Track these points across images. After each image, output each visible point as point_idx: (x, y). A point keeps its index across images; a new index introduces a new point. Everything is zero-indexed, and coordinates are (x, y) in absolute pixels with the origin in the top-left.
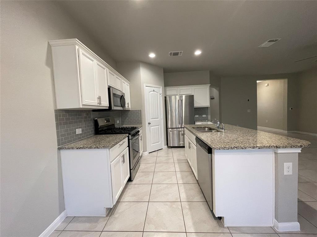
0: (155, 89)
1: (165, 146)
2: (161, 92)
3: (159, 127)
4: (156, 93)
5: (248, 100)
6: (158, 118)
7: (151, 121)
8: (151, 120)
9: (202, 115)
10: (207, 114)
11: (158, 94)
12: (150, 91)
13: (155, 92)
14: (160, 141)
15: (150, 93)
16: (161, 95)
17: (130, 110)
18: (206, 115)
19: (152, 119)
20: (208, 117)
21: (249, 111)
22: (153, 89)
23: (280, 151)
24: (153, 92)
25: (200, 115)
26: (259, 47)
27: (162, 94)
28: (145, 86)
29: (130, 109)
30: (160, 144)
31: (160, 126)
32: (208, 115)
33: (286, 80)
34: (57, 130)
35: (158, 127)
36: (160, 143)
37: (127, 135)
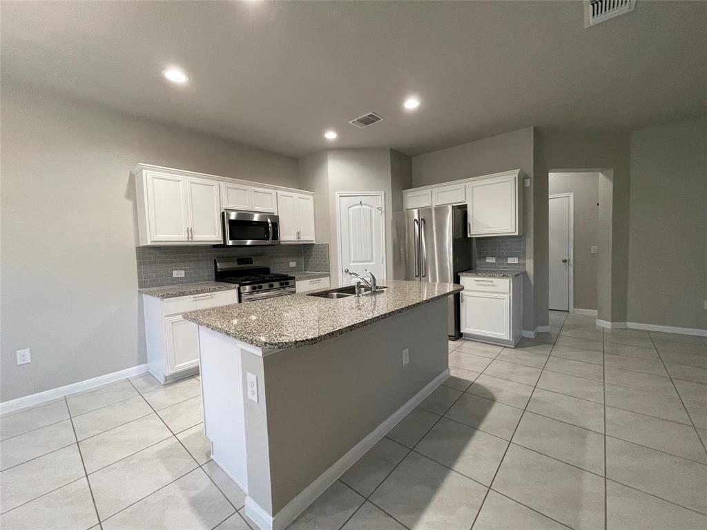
0: (364, 200)
2: (382, 203)
4: (367, 207)
7: (351, 266)
8: (352, 264)
9: (507, 257)
10: (522, 256)
11: (373, 209)
12: (350, 205)
13: (364, 207)
15: (351, 209)
16: (380, 211)
17: (313, 244)
18: (519, 258)
19: (354, 262)
20: (524, 265)
22: (358, 200)
24: (360, 206)
25: (499, 257)
27: (384, 208)
28: (337, 196)
29: (314, 242)
32: (524, 258)
34: (138, 269)
37: (237, 286)
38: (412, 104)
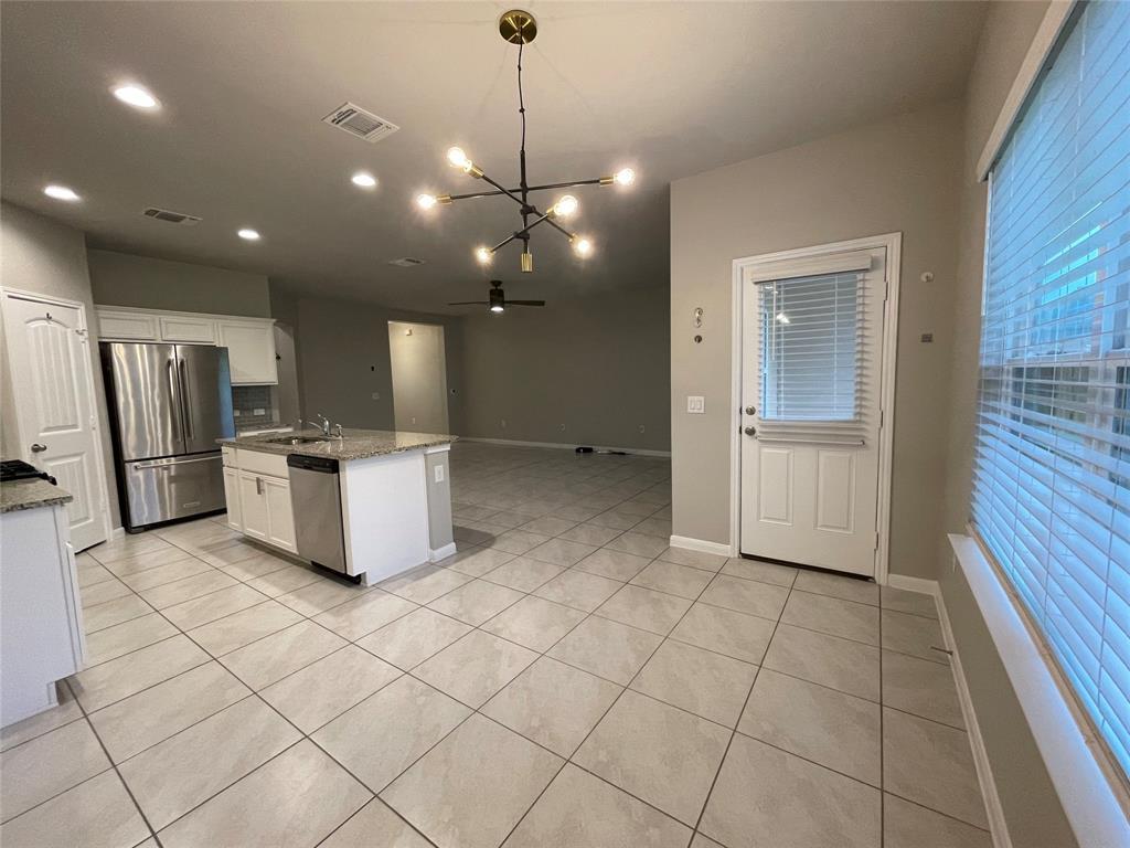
0: (52, 311)
1: (114, 528)
2: (82, 324)
3: (81, 462)
4: (59, 327)
5: (373, 368)
6: (75, 426)
7: (42, 437)
8: (42, 434)
9: (254, 410)
11: (69, 330)
12: (27, 319)
13: (53, 324)
14: (91, 512)
15: (34, 325)
16: (81, 338)
18: (265, 408)
19: (48, 429)
20: (271, 416)
21: (375, 396)
22: (43, 310)
23: (430, 451)
24: (45, 323)
25: (245, 410)
26: (391, 262)
27: (86, 334)
28: (4, 296)
30: (90, 524)
31: (84, 456)
32: (270, 408)
33: (442, 328)
35: (77, 459)
36: (91, 520)
38: (249, 235)
